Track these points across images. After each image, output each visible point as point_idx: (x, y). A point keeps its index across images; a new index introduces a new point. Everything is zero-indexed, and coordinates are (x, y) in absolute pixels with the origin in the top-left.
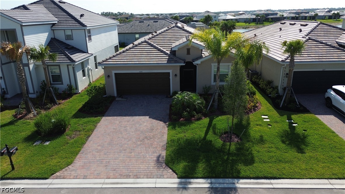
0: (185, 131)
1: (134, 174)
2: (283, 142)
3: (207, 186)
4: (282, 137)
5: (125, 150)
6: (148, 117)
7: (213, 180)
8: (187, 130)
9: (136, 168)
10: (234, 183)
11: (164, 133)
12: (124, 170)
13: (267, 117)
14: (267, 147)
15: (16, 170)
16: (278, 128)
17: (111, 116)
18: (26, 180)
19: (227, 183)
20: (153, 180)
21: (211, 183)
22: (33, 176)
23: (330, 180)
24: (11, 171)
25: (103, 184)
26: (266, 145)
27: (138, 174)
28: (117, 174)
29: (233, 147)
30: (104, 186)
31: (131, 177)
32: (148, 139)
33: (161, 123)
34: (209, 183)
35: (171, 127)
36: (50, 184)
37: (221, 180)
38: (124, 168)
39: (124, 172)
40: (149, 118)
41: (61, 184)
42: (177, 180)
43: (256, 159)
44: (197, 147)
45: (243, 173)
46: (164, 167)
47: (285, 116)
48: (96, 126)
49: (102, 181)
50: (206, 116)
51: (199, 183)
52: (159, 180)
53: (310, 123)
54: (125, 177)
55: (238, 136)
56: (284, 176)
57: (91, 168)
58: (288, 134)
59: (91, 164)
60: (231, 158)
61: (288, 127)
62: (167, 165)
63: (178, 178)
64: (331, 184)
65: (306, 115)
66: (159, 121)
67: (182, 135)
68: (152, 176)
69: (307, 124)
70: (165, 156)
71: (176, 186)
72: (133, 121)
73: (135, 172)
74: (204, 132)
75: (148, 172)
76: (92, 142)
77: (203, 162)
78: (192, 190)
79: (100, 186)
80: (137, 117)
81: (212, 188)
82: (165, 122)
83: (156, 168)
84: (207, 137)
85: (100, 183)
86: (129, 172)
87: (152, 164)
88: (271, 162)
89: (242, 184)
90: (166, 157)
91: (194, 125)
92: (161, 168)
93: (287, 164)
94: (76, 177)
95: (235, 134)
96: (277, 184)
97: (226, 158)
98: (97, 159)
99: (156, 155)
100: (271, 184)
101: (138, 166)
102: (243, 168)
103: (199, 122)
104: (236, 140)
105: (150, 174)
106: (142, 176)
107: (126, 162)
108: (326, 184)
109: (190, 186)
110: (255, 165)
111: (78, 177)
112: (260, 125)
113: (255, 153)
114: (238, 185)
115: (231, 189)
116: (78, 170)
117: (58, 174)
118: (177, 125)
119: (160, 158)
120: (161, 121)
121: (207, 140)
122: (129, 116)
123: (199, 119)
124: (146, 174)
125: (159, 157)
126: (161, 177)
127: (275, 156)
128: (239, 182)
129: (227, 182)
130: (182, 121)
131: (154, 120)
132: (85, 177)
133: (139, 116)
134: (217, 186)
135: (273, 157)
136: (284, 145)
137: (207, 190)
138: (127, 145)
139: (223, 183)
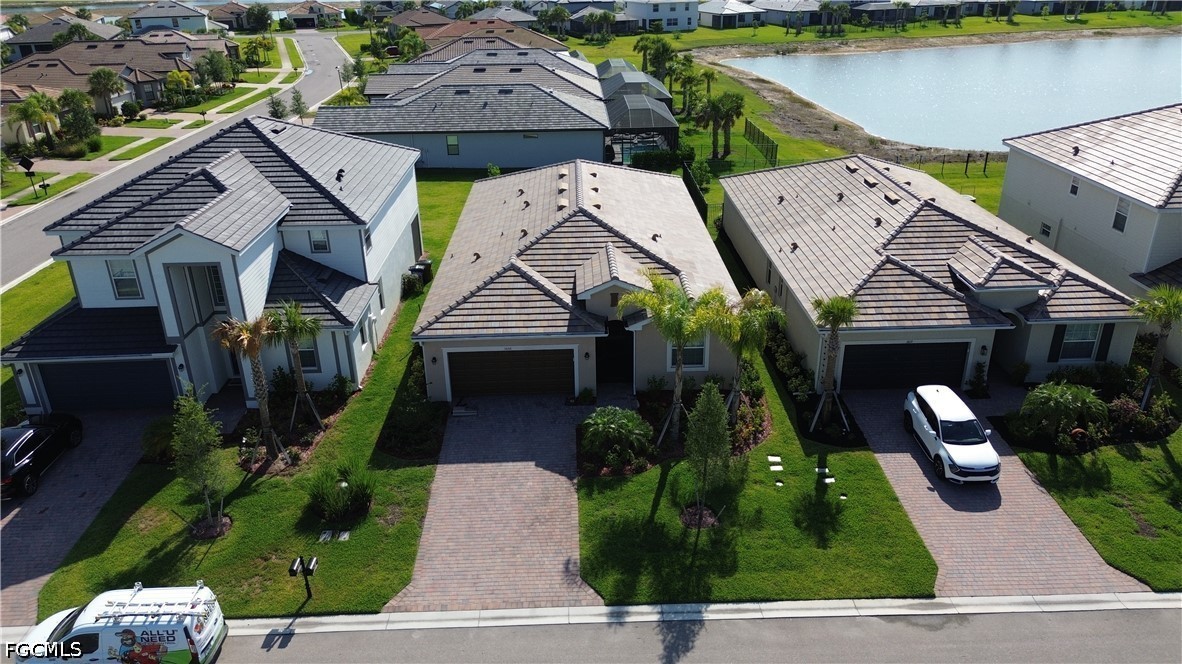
0: (613, 501)
1: (529, 599)
2: (797, 524)
3: (655, 618)
4: (798, 511)
5: (501, 549)
6: (534, 463)
7: (666, 607)
8: (617, 499)
9: (530, 587)
10: (700, 612)
11: (571, 506)
12: (509, 592)
13: (778, 459)
14: (765, 537)
15: (314, 597)
16: (795, 490)
17: (454, 463)
18: (341, 616)
19: (689, 612)
20: (563, 610)
21: (662, 613)
22: (352, 609)
23: (856, 601)
24: (307, 600)
25: (479, 619)
26: (764, 533)
27: (535, 599)
28: (499, 601)
29: (704, 538)
30: (483, 624)
31: (525, 604)
32: (541, 524)
33: (563, 479)
34: (659, 613)
35: (583, 491)
36: (388, 622)
37: (679, 607)
38: (508, 587)
39: (510, 595)
40: (536, 465)
41: (407, 621)
42: (605, 609)
43: (742, 563)
44: (638, 540)
45: (716, 594)
46: (579, 583)
47: (815, 458)
48: (428, 492)
49: (475, 614)
50: (653, 460)
51: (642, 614)
52: (573, 610)
53: (860, 476)
54: (514, 605)
55: (714, 513)
56: (783, 596)
57: (449, 589)
58: (810, 503)
59: (446, 582)
60: (698, 563)
61: (813, 486)
62: (585, 579)
63: (607, 605)
64: (856, 608)
65: (857, 453)
66: (557, 476)
67: (607, 511)
68: (560, 603)
69: (853, 477)
70: (579, 561)
71: (604, 620)
72: (504, 475)
73: (530, 595)
74: (651, 503)
75: (552, 594)
76: (432, 533)
77: (648, 573)
78: (630, 626)
79: (474, 624)
80: (510, 464)
81: (663, 621)
82: (571, 478)
83: (565, 585)
84: (656, 517)
85: (474, 619)
86: (518, 595)
87: (558, 579)
88: (765, 570)
89: (713, 613)
90: (581, 562)
91: (631, 487)
92: (574, 585)
93: (794, 573)
94: (427, 609)
95: (709, 507)
96: (771, 610)
97: (688, 562)
98: (455, 570)
99: (563, 559)
100: (760, 610)
101: (532, 583)
102: (716, 582)
103: (639, 478)
104: (711, 520)
105: (556, 598)
106: (543, 604)
107: (510, 575)
108: (849, 608)
109: (628, 619)
110: (737, 575)
111: (431, 608)
112: (762, 482)
113: (740, 549)
114: (708, 616)
115: (694, 622)
116: (427, 594)
117: (392, 603)
118: (595, 488)
119: (570, 566)
120: (561, 474)
121: (656, 524)
122: (491, 462)
123: (640, 470)
124: (549, 599)
125: (568, 563)
126: (576, 603)
127: (776, 555)
128: (708, 609)
129: (689, 609)
130: (604, 475)
131: (548, 473)
132: (444, 608)
133: (513, 461)
134: (672, 617)
135: (772, 558)
136: (797, 532)
137: (655, 625)
138: (502, 539)
139: (681, 612)
